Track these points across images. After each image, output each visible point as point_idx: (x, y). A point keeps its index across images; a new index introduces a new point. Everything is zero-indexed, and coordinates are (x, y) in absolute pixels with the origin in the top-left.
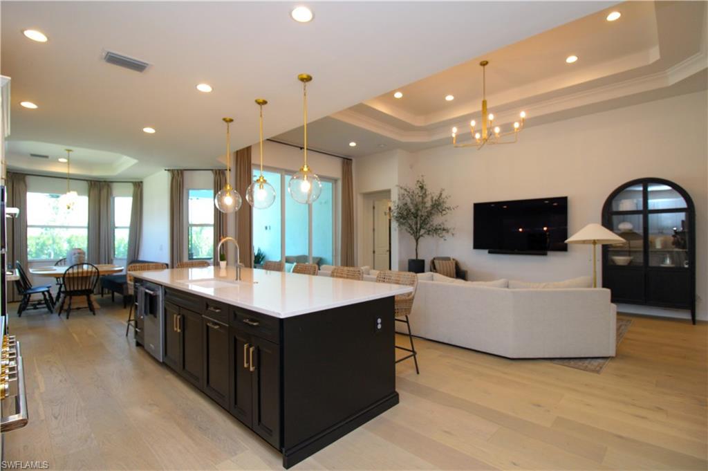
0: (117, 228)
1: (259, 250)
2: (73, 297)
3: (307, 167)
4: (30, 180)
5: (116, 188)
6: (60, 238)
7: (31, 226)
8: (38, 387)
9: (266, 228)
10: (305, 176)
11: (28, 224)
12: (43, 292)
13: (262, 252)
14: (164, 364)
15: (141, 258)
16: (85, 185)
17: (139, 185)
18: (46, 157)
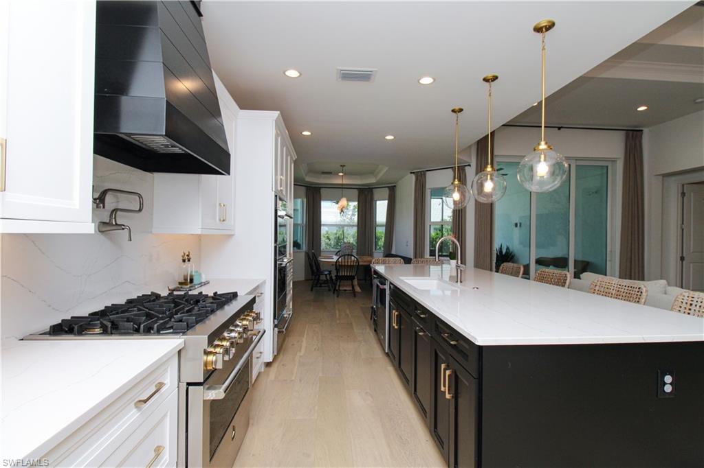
0: (377, 226)
1: (508, 248)
2: (342, 281)
3: (546, 143)
4: (323, 191)
5: (377, 193)
6: (348, 234)
7: (324, 225)
8: (300, 351)
9: (516, 225)
10: (542, 156)
11: (322, 223)
12: (326, 275)
13: (511, 250)
14: (387, 354)
15: (393, 252)
16: (356, 192)
17: (393, 189)
18: (331, 173)
